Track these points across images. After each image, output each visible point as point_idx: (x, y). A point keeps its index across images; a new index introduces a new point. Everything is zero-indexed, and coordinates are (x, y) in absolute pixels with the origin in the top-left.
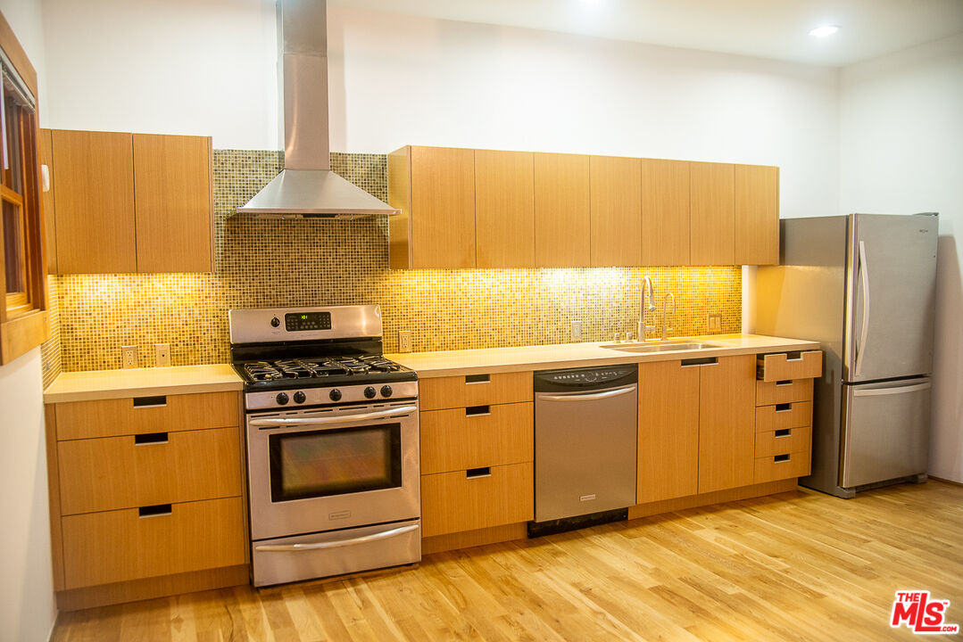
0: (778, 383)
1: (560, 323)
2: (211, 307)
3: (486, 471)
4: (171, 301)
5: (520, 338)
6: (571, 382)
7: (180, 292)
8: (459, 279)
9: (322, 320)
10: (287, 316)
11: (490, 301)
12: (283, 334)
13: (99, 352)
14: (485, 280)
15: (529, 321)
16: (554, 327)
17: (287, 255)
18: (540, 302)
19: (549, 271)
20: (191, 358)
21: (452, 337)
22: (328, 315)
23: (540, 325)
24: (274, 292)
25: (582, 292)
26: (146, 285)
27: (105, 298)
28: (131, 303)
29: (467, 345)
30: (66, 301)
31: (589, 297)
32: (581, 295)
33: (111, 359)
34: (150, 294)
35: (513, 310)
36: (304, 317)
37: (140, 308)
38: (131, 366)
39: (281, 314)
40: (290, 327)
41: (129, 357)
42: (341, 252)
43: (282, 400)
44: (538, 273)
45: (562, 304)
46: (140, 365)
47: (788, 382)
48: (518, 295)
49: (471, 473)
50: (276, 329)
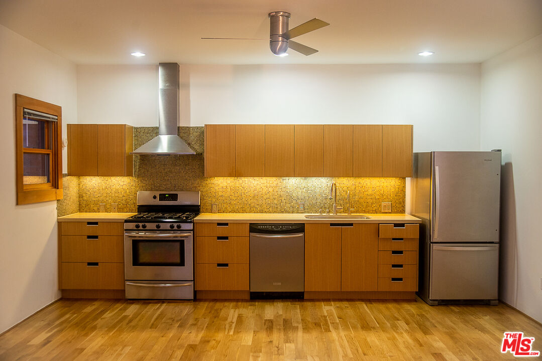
0: (394, 239)
1: (292, 204)
2: (133, 190)
3: (226, 265)
4: (118, 187)
5: (271, 210)
6: (267, 229)
7: (122, 184)
8: (241, 181)
9: (174, 197)
10: (160, 195)
11: (256, 192)
12: (157, 202)
13: (92, 206)
14: (253, 182)
15: (276, 202)
16: (289, 205)
17: (164, 169)
18: (282, 193)
19: (287, 178)
20: (125, 210)
21: (237, 207)
22: (177, 195)
23: (282, 204)
24: (158, 185)
25: (305, 189)
26: (109, 180)
27: (95, 185)
28: (104, 187)
29: (244, 211)
30: (81, 185)
31: (309, 192)
32: (304, 190)
33: (96, 209)
34: (111, 184)
35: (268, 196)
36: (167, 196)
37: (106, 190)
38: (103, 212)
39: (157, 194)
40: (161, 200)
41: (102, 208)
42: (187, 168)
43: (137, 226)
44: (281, 179)
45: (294, 194)
46: (106, 212)
47: (402, 239)
48: (270, 190)
49: (219, 265)
50: (154, 200)
